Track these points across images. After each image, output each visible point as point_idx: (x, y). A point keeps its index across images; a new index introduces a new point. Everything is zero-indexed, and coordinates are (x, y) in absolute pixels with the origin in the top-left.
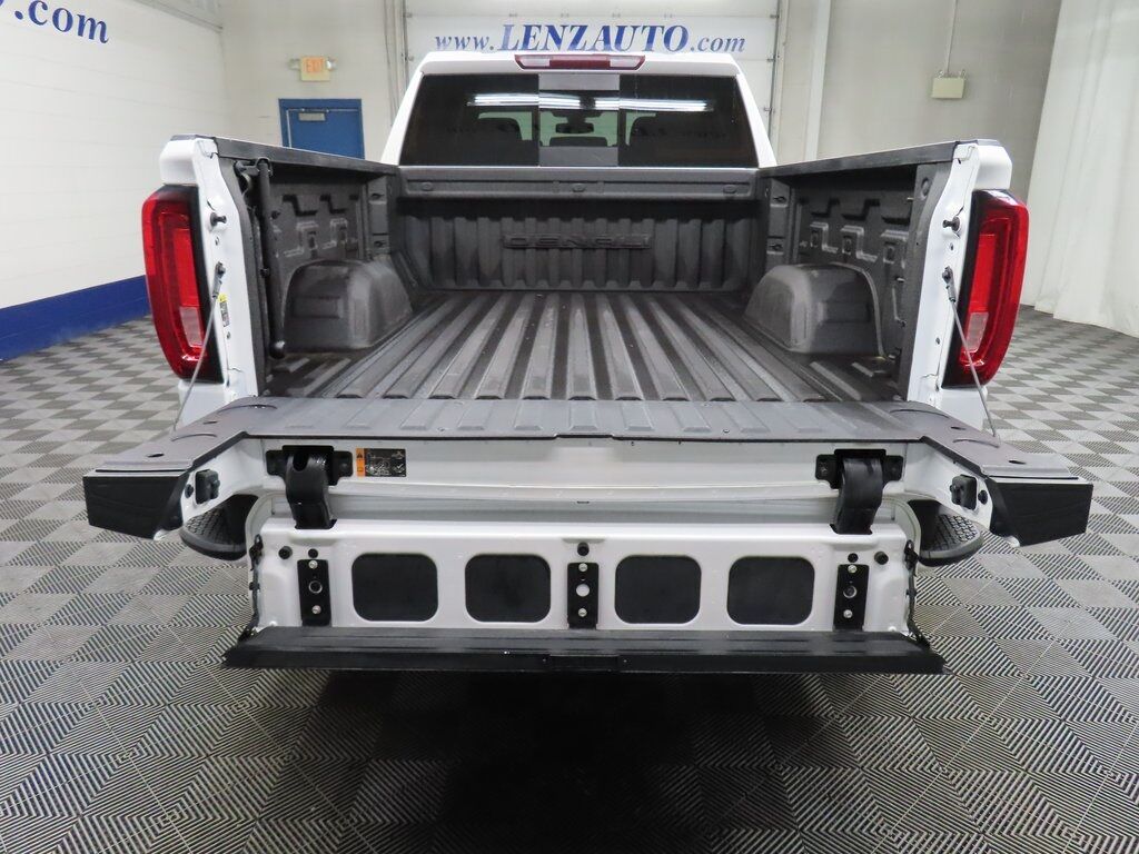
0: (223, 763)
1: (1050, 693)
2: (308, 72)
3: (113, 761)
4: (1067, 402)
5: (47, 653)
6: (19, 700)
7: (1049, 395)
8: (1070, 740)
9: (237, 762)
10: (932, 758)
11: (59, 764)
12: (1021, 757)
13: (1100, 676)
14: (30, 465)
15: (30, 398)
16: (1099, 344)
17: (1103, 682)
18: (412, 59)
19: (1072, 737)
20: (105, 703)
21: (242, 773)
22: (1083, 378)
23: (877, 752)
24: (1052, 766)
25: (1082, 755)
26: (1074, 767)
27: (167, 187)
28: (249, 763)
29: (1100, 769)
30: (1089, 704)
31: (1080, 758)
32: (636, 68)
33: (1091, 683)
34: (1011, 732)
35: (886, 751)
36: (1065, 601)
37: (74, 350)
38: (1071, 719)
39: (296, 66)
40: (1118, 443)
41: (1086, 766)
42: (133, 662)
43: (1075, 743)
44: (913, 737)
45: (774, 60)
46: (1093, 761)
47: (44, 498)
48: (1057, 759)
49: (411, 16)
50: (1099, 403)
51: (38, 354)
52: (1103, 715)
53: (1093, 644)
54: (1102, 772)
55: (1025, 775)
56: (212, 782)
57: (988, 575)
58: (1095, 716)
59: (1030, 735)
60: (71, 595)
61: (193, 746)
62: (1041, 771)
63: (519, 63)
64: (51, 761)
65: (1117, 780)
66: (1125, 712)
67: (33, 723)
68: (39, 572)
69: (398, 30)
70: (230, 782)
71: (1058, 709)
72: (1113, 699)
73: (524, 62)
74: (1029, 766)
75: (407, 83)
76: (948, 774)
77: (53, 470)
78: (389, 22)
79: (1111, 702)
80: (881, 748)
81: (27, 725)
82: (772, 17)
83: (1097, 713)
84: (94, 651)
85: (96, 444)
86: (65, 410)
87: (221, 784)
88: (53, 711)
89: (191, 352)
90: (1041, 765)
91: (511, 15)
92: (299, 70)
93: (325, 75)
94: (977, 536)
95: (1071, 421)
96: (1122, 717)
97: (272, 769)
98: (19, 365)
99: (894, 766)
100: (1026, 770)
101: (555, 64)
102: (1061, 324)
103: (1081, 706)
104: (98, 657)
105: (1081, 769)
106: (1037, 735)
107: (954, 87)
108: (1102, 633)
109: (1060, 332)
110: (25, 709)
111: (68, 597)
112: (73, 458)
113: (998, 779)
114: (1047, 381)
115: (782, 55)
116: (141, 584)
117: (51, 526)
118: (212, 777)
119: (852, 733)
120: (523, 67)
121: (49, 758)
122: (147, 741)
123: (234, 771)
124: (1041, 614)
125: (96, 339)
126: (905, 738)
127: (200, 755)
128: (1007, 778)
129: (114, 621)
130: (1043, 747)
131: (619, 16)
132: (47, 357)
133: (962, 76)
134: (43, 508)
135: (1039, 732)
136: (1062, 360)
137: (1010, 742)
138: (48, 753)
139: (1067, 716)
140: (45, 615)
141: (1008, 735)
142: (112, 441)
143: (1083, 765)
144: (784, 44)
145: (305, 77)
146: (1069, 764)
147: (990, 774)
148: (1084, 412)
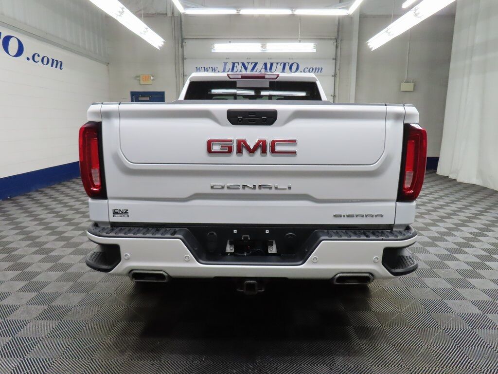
0: (98, 362)
1: (453, 336)
2: (143, 81)
3: (51, 361)
4: (462, 216)
5: (24, 317)
6: (12, 336)
7: (455, 213)
8: (462, 355)
9: (104, 362)
10: (402, 362)
11: (28, 362)
12: (440, 362)
13: (475, 329)
14: (20, 240)
15: (21, 213)
16: (476, 192)
17: (477, 331)
18: (186, 76)
19: (463, 354)
20: (49, 337)
21: (106, 366)
22: (469, 206)
23: (378, 359)
24: (454, 366)
25: (467, 361)
26: (464, 366)
27: (90, 122)
28: (109, 362)
29: (475, 367)
30: (470, 340)
31: (466, 362)
32: (276, 79)
33: (471, 331)
34: (436, 351)
35: (382, 359)
36: (461, 298)
37: (40, 194)
38: (463, 346)
39: (138, 79)
40: (484, 232)
41: (469, 366)
42: (61, 320)
43: (464, 356)
44: (394, 353)
45: (335, 76)
46: (472, 364)
47: (26, 254)
48: (456, 363)
49: (186, 59)
50: (476, 216)
51: (24, 195)
52: (476, 345)
53: (472, 315)
54: (475, 368)
55: (442, 370)
56: (93, 370)
57: (427, 287)
58: (473, 345)
59: (444, 353)
60: (36, 293)
61: (85, 355)
62: (449, 368)
63: (229, 77)
64: (25, 361)
65: (482, 372)
66: (486, 344)
67: (18, 345)
68: (23, 284)
69: (181, 65)
70: (101, 370)
71: (457, 342)
72: (480, 338)
73: (231, 76)
74: (444, 366)
75: (184, 85)
76: (409, 369)
77: (29, 242)
78: (177, 61)
79: (480, 339)
80: (380, 358)
81: (15, 346)
82: (333, 59)
83: (473, 344)
84: (45, 316)
85: (48, 232)
86: (35, 218)
87: (97, 371)
88: (27, 340)
89: (95, 186)
90: (449, 365)
91: (227, 59)
92: (139, 80)
93: (150, 82)
94: (415, 264)
95: (464, 223)
96: (484, 346)
97: (119, 365)
98: (17, 199)
99: (385, 365)
100: (443, 367)
101: (243, 77)
102: (460, 183)
103: (467, 341)
104: (46, 318)
105: (466, 367)
106: (448, 353)
107: (409, 87)
108: (476, 311)
109: (460, 187)
110: (15, 340)
111: (34, 294)
112: (38, 237)
113: (431, 371)
114: (454, 207)
115: (338, 74)
116: (65, 289)
117: (28, 265)
118: (93, 368)
119: (368, 352)
120: (230, 78)
121: (24, 360)
122: (66, 353)
123: (103, 366)
124: (450, 303)
125: (49, 189)
126: (390, 354)
127: (88, 359)
128: (434, 371)
129: (53, 304)
130: (450, 358)
131: (271, 59)
132: (29, 197)
133: (413, 82)
134: (25, 258)
135: (449, 352)
136: (460, 199)
137: (436, 356)
138: (24, 358)
139: (460, 345)
140: (24, 301)
141: (435, 353)
142: (55, 230)
143: (467, 365)
144: (339, 70)
145: (142, 82)
146: (461, 365)
147: (427, 369)
148: (470, 219)
